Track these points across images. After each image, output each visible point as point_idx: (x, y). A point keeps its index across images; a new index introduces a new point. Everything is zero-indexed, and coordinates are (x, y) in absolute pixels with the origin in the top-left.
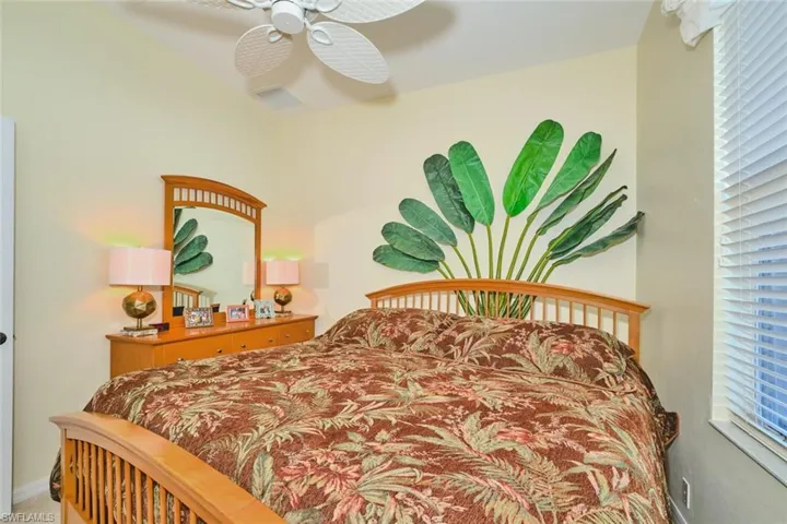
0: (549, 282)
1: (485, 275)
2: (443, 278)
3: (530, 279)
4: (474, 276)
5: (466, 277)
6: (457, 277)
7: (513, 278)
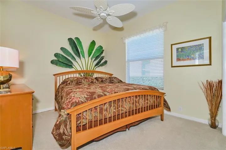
0: (96, 70)
1: (85, 69)
2: (75, 70)
3: (93, 70)
4: (83, 70)
5: (81, 70)
6: (78, 70)
7: (92, 70)
